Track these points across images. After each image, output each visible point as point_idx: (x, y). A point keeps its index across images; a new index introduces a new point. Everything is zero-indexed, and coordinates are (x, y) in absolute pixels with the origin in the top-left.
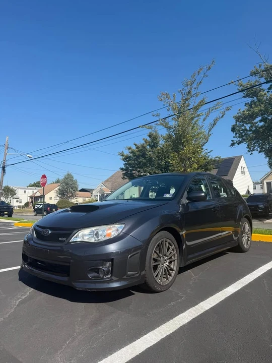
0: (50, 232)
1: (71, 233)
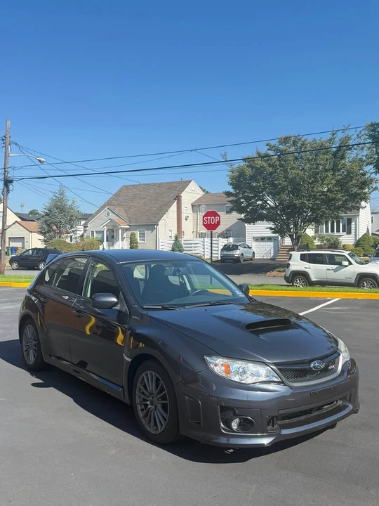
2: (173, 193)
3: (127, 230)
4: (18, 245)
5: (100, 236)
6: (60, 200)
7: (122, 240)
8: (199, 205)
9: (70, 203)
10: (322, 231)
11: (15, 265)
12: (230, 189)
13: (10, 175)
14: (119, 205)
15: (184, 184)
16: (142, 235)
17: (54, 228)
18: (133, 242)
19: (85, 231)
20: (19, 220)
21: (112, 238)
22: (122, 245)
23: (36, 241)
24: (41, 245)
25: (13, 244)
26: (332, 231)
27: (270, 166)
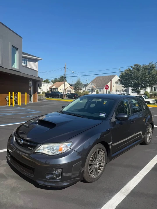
0: (23, 142)
1: (37, 146)
2: (110, 79)
3: (96, 89)
4: (69, 92)
5: (89, 91)
6: (79, 81)
7: (95, 92)
8: (118, 82)
9: (81, 82)
10: (153, 90)
11: (67, 97)
12: (119, 79)
13: (66, 76)
14: (95, 82)
15: (113, 76)
16: (100, 91)
17: (77, 88)
18: (97, 92)
19: (85, 89)
20: (70, 86)
21: (92, 91)
22: (94, 93)
23: (73, 92)
24: (74, 93)
25: (68, 92)
26: (154, 90)
27: (130, 72)
